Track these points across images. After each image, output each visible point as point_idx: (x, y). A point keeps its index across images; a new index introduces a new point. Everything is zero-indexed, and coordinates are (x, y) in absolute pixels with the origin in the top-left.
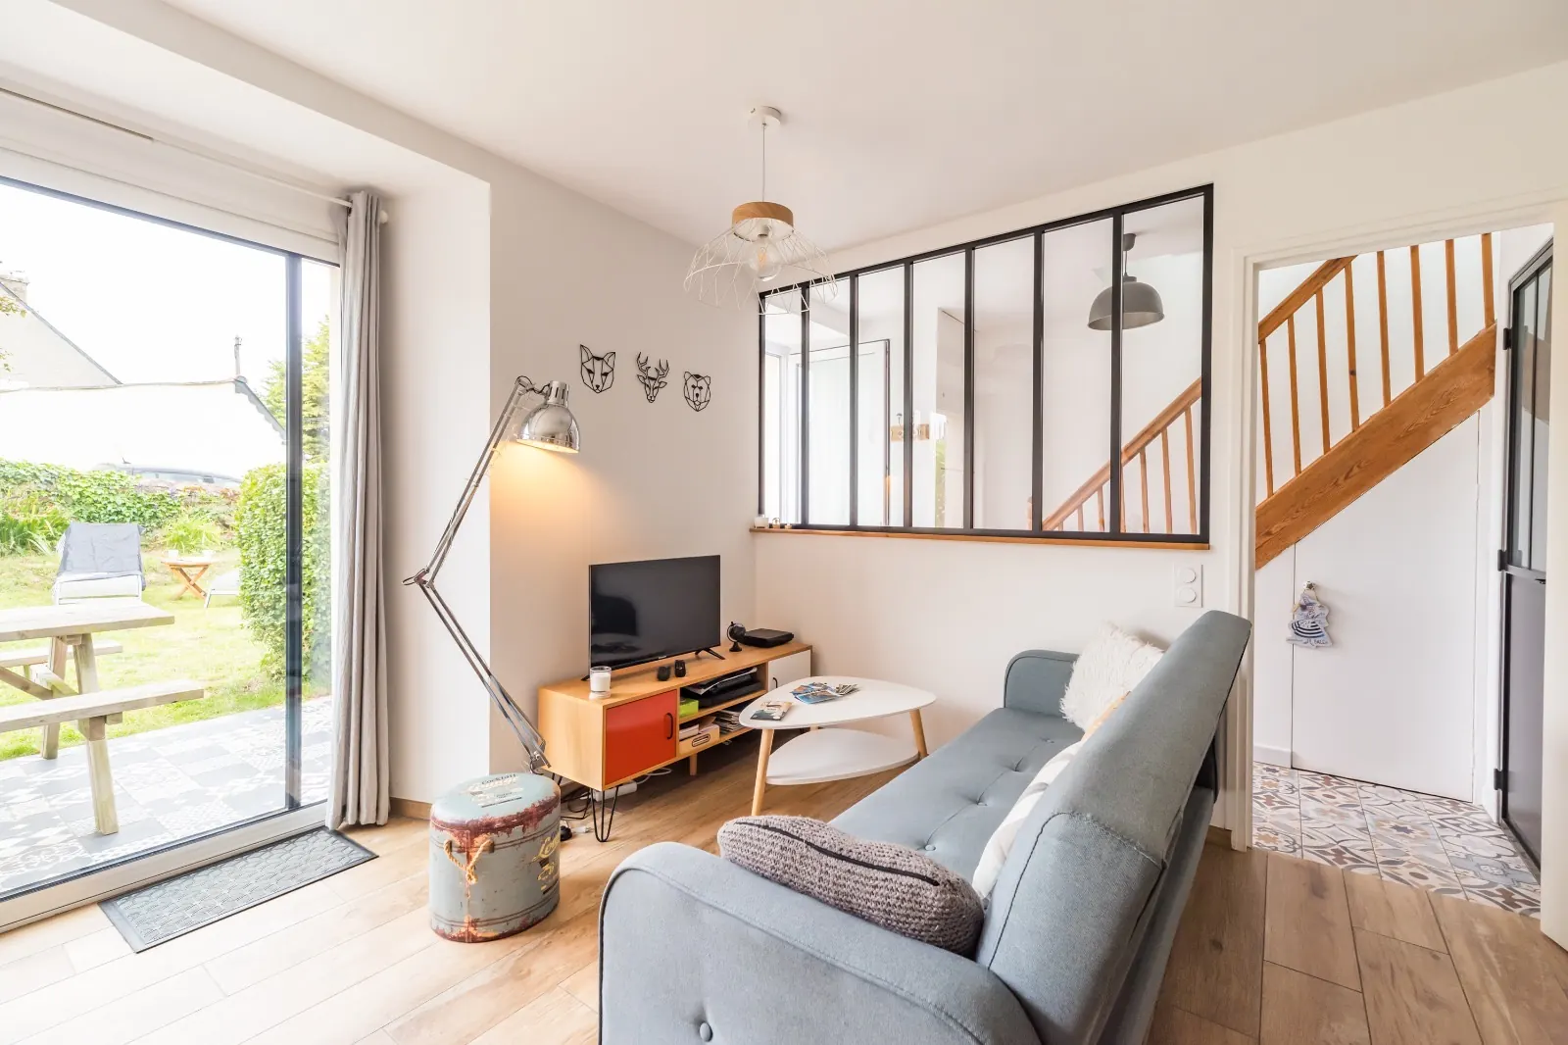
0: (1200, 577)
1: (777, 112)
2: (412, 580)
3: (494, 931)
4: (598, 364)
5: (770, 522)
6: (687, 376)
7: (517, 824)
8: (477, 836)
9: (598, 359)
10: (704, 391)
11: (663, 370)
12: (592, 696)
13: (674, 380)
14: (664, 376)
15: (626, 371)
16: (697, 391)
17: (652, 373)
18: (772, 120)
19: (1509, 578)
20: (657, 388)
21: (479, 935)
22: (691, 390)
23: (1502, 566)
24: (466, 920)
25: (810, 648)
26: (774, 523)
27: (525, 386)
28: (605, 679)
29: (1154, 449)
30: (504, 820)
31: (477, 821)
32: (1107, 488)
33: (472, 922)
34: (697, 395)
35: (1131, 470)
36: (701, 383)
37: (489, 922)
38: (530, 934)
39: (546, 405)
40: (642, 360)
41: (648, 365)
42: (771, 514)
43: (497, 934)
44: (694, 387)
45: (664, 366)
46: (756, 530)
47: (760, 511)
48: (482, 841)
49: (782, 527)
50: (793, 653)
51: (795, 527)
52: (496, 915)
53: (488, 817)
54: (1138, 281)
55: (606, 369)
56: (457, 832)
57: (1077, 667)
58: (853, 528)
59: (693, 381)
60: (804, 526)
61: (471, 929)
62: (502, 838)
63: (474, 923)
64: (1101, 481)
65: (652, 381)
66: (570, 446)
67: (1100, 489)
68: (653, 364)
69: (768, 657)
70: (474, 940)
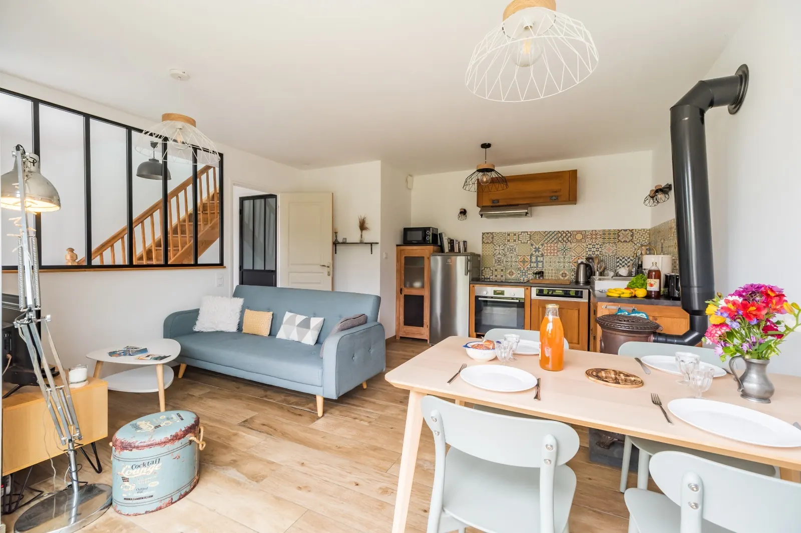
0: (223, 277)
19: (242, 272)
29: (147, 221)
32: (126, 237)
35: (137, 230)
54: (160, 162)
57: (200, 312)
64: (123, 234)
67: (123, 238)
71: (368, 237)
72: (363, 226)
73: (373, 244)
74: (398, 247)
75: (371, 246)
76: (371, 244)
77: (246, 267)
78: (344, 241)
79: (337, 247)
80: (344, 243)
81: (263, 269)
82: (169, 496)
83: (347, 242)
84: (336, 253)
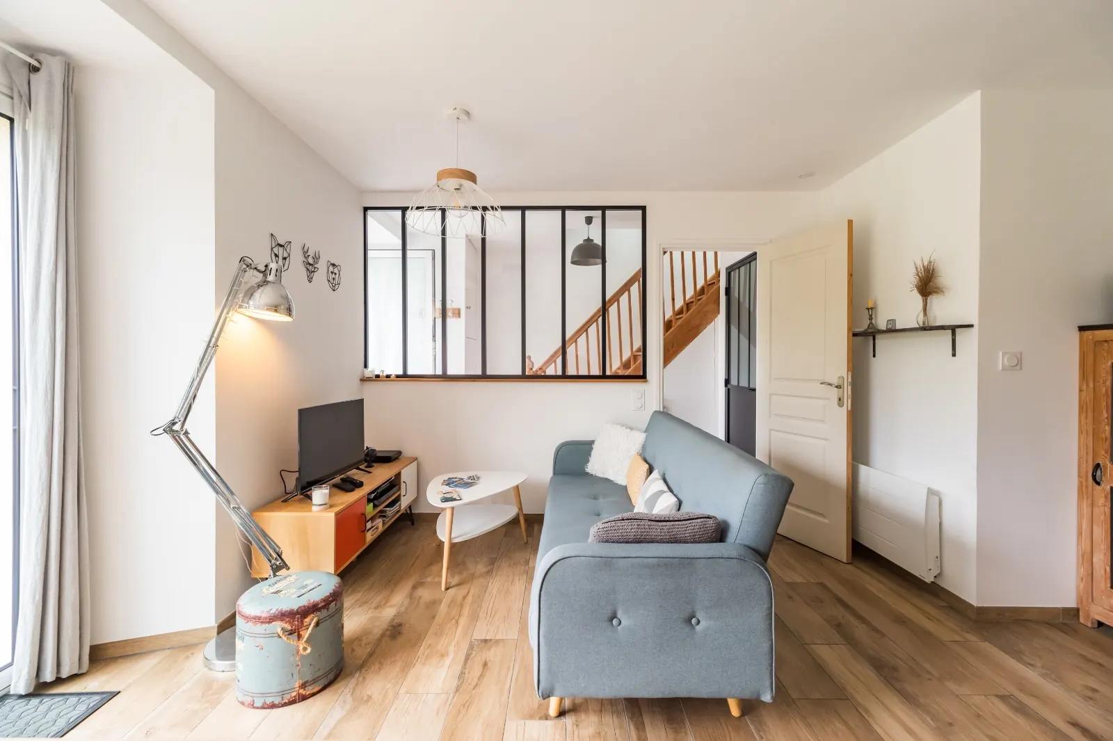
0: (643, 395)
1: (468, 113)
2: (161, 431)
3: (319, 686)
4: (281, 249)
5: (377, 373)
6: (329, 264)
7: (332, 601)
8: (305, 618)
9: (281, 246)
10: (337, 276)
11: (317, 258)
12: (314, 508)
13: (322, 266)
14: (317, 263)
15: (297, 259)
16: (334, 276)
17: (311, 261)
18: (464, 117)
19: (729, 389)
20: (314, 272)
21: (308, 693)
22: (330, 274)
23: (726, 385)
24: (297, 685)
25: (416, 459)
26: (381, 374)
27: (246, 264)
28: (326, 494)
30: (324, 600)
31: (304, 606)
33: (302, 685)
34: (334, 279)
36: (336, 271)
37: (314, 681)
38: (339, 682)
39: (265, 282)
40: (305, 249)
41: (308, 254)
42: (375, 367)
43: (320, 687)
44: (332, 273)
45: (317, 256)
46: (364, 380)
47: (366, 366)
48: (311, 620)
49: (388, 376)
50: (407, 466)
51: (398, 376)
52: (319, 674)
53: (312, 601)
54: (595, 242)
55: (286, 255)
56: (287, 619)
57: (594, 446)
58: (445, 377)
59: (331, 269)
60: (405, 376)
61: (302, 691)
62: (324, 613)
63: (303, 686)
65: (311, 267)
66: (290, 315)
68: (311, 253)
69: (401, 468)
70: (304, 698)
71: (944, 310)
72: (927, 285)
73: (958, 330)
74: (1088, 333)
75: (954, 334)
76: (953, 329)
77: (734, 382)
78: (890, 326)
79: (876, 341)
80: (892, 330)
81: (747, 386)
82: (252, 695)
83: (898, 327)
84: (874, 356)
